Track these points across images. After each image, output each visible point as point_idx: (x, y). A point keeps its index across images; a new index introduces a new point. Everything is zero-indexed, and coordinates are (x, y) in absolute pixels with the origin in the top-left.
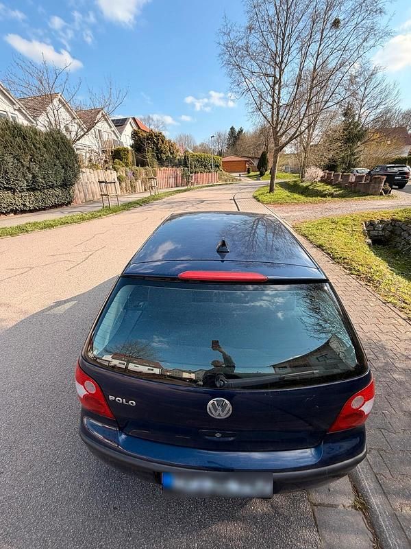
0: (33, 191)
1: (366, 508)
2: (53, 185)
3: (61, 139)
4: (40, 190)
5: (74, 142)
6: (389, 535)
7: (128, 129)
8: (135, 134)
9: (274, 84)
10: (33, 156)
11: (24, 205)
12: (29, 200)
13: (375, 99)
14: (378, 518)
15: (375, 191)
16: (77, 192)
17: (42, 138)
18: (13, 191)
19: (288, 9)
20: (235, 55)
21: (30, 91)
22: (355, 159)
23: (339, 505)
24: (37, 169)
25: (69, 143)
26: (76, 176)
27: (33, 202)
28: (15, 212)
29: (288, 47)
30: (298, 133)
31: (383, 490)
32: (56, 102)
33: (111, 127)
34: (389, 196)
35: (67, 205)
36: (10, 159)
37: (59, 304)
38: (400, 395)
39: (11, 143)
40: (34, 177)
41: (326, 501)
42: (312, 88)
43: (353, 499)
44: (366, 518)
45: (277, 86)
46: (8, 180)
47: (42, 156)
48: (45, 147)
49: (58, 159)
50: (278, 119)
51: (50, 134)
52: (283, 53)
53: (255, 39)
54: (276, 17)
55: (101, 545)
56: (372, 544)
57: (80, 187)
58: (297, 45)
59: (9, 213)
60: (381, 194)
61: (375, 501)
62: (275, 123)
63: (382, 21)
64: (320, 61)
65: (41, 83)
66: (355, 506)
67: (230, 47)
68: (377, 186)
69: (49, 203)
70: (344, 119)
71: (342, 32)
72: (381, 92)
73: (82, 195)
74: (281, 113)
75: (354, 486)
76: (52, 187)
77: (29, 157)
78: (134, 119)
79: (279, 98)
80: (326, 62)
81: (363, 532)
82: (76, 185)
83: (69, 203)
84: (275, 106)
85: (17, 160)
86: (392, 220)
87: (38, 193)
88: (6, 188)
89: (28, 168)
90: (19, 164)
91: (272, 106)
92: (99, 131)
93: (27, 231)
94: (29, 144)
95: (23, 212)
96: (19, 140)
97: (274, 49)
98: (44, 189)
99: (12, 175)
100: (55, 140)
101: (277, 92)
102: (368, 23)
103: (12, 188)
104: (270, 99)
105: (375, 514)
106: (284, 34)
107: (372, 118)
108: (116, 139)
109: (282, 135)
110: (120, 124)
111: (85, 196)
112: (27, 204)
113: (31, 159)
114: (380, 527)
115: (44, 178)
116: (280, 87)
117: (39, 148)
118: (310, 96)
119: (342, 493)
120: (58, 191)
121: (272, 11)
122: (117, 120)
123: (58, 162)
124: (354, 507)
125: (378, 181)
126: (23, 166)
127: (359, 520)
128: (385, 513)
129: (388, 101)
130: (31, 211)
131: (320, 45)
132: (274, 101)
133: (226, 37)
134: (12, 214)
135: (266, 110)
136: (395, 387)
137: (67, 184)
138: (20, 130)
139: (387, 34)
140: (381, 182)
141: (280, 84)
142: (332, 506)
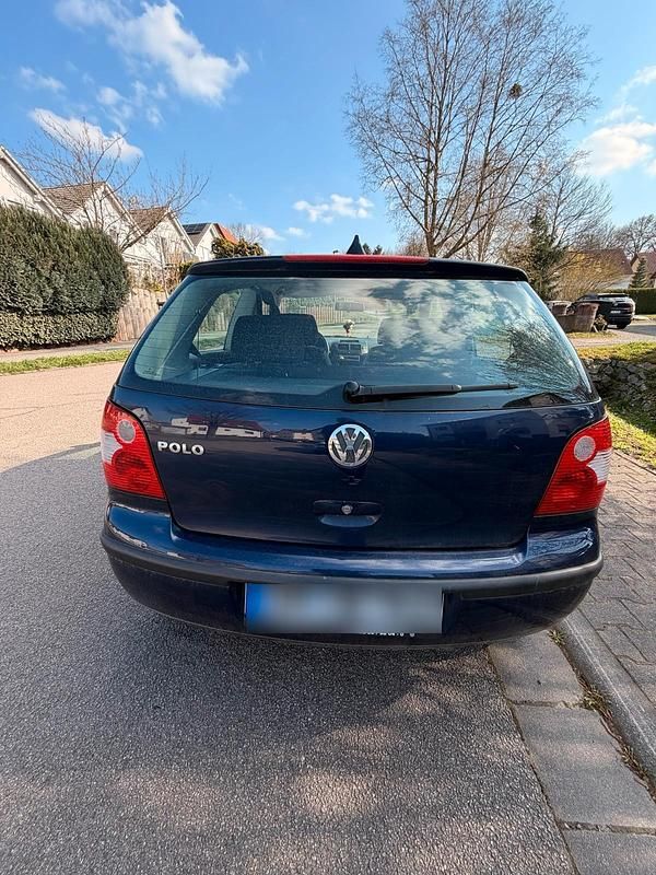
0: (53, 316)
1: (606, 705)
2: (86, 307)
3: (104, 240)
4: (64, 315)
5: (124, 248)
6: (650, 739)
7: (207, 239)
8: (217, 245)
9: (428, 171)
10: (56, 262)
11: (37, 336)
12: (45, 328)
13: (575, 206)
14: (626, 716)
15: (583, 326)
16: (122, 321)
17: (74, 237)
18: (21, 312)
19: (446, 69)
20: (370, 130)
21: (61, 171)
22: (550, 289)
23: (557, 704)
24: (62, 281)
25: (116, 248)
26: (122, 296)
27: (51, 332)
28: (20, 346)
29: (447, 119)
30: (464, 241)
31: (633, 678)
32: (99, 192)
33: (181, 235)
34: (604, 333)
35: (104, 341)
36: (20, 264)
37: (79, 448)
38: (646, 556)
39: (25, 240)
40: (56, 292)
41: (535, 698)
42: (483, 178)
43: (581, 694)
44: (606, 719)
45: (432, 175)
46: (14, 296)
47: (71, 263)
48: (77, 249)
49: (97, 269)
50: (433, 220)
51: (87, 232)
52: (440, 129)
53: (398, 108)
54: (429, 79)
55: (127, 760)
56: (619, 756)
57: (128, 316)
58: (461, 119)
59: (11, 347)
60: (593, 330)
61: (620, 693)
62: (429, 226)
63: (581, 88)
64: (494, 142)
65: (79, 160)
66: (585, 703)
67: (363, 118)
68: (585, 317)
69: (76, 336)
70: (531, 230)
71: (524, 102)
72: (583, 197)
73: (131, 327)
74: (438, 212)
75: (582, 678)
76: (84, 311)
77: (51, 263)
78: (217, 226)
79: (435, 191)
80: (503, 143)
81: (601, 740)
82: (121, 310)
83: (109, 338)
84: (430, 201)
85: (32, 266)
86: (612, 358)
87: (60, 319)
88: (9, 307)
89: (47, 279)
90: (35, 273)
91: (425, 202)
92: (162, 239)
93: (37, 368)
94: (53, 244)
95: (34, 347)
96: (37, 237)
97: (427, 124)
98: (70, 313)
99: (21, 288)
100: (93, 241)
101: (432, 182)
102: (560, 90)
103: (19, 309)
104: (421, 192)
105: (622, 711)
106: (441, 103)
107: (573, 231)
108: (187, 251)
109: (440, 245)
110: (195, 231)
111: (135, 330)
112: (42, 334)
113: (54, 266)
114: (633, 728)
115: (72, 297)
116: (436, 174)
117: (68, 251)
118: (481, 188)
119: (562, 686)
120: (92, 318)
121: (423, 70)
122: (191, 226)
123: (95, 273)
124: (585, 705)
125: (586, 310)
126: (40, 275)
127: (594, 722)
128: (639, 708)
129: (594, 208)
130: (46, 346)
131: (494, 118)
132: (428, 194)
133: (356, 104)
134: (16, 350)
135: (417, 206)
136: (638, 547)
137: (107, 309)
138: (41, 223)
139: (589, 103)
140: (591, 313)
141: (436, 171)
142: (544, 704)
